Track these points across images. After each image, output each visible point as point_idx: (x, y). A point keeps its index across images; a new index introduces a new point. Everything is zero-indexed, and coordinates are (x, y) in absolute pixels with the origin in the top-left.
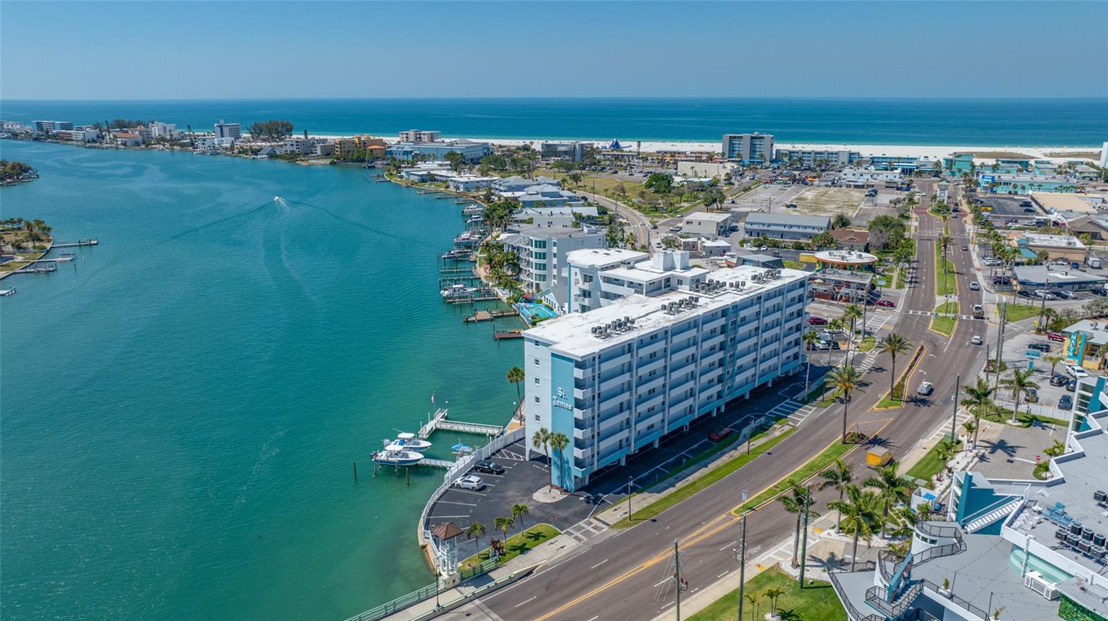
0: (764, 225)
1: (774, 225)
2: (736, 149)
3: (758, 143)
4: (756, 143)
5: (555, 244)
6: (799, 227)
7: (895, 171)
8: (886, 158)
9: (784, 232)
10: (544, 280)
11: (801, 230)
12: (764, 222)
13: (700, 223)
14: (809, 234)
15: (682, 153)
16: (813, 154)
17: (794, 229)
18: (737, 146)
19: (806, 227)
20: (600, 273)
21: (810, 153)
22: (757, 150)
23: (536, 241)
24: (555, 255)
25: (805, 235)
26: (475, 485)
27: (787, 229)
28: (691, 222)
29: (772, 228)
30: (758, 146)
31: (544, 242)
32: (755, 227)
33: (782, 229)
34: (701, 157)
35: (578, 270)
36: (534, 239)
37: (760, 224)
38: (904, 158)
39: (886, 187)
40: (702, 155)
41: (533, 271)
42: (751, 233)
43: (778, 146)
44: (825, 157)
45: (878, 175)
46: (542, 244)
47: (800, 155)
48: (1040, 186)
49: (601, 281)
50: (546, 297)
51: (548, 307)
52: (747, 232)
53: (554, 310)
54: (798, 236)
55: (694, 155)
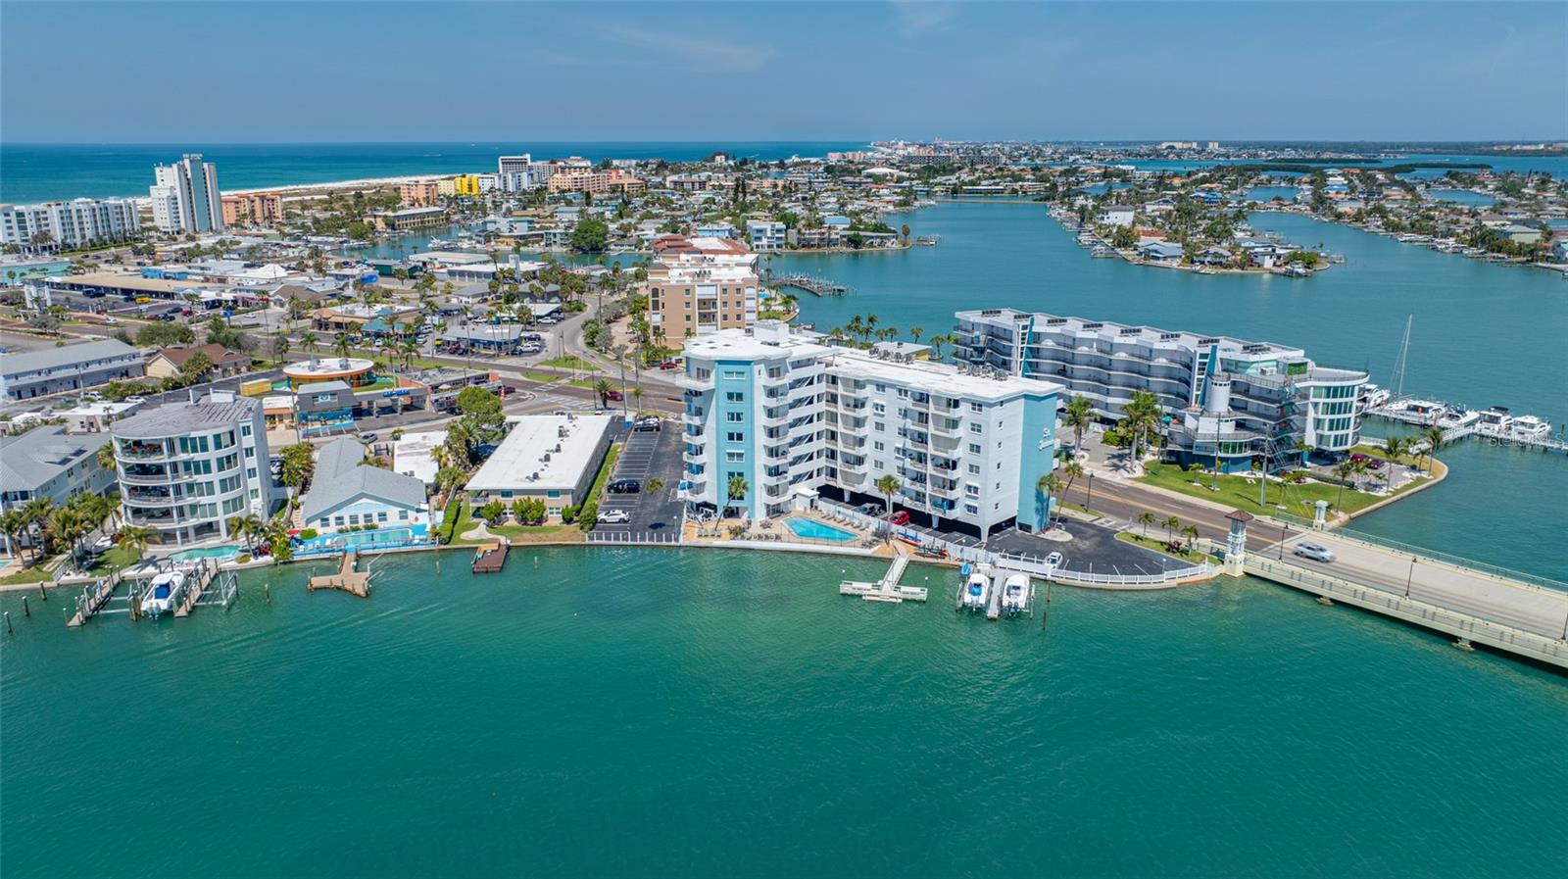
0: (39, 374)
1: (59, 368)
11: (104, 367)
12: (39, 368)
19: (110, 360)
29: (55, 375)
32: (24, 381)
33: (73, 372)
37: (32, 372)
42: (19, 392)
50: (332, 517)
51: (356, 529)
52: (11, 393)
53: (382, 525)
54: (103, 378)
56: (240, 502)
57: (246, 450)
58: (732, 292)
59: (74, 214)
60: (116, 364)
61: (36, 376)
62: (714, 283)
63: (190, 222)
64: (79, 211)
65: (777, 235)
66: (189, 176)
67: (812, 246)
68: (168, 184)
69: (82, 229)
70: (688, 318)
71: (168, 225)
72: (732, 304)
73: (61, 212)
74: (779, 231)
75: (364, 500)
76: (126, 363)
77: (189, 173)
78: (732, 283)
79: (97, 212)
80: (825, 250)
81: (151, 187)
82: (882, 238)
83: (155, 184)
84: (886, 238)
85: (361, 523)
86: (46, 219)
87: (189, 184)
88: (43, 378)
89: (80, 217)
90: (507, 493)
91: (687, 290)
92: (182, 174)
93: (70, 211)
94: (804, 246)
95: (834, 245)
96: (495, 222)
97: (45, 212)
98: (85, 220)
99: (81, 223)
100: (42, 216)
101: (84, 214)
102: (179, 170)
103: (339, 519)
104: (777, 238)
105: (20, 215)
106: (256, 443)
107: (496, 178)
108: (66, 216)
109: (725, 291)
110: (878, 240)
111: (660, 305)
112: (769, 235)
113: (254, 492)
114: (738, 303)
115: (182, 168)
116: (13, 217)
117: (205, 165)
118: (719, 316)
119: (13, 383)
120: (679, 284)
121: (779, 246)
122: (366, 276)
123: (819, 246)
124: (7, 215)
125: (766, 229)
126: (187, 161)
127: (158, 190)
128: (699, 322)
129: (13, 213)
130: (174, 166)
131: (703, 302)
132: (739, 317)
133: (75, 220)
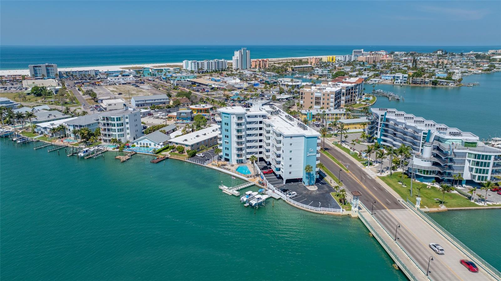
1: (148, 100)
2: (38, 72)
3: (50, 69)
4: (48, 69)
6: (152, 100)
7: (130, 76)
8: (109, 72)
9: (152, 103)
11: (159, 101)
13: (115, 105)
14: (162, 102)
15: (3, 76)
17: (156, 101)
18: (38, 71)
21: (76, 72)
22: (50, 72)
25: (161, 103)
28: (111, 105)
29: (147, 102)
30: (50, 70)
33: (151, 102)
35: (235, 116)
36: (115, 117)
37: (141, 101)
38: (116, 71)
40: (16, 77)
41: (117, 133)
42: (138, 105)
43: (59, 70)
44: (84, 73)
46: (118, 119)
49: (247, 118)
50: (139, 142)
51: (144, 147)
52: (136, 105)
53: (150, 147)
54: (158, 104)
55: (10, 77)
56: (123, 135)
57: (127, 122)
58: (326, 95)
59: (210, 63)
60: (162, 101)
61: (142, 102)
62: (320, 92)
63: (241, 67)
64: (212, 62)
65: (404, 79)
66: (242, 54)
67: (418, 83)
68: (237, 56)
69: (212, 67)
70: (312, 103)
71: (235, 67)
72: (326, 100)
73: (207, 63)
74: (405, 77)
75: (146, 139)
76: (165, 101)
77: (242, 53)
78: (326, 92)
79: (216, 63)
80: (422, 85)
81: (233, 57)
82: (447, 82)
83: (234, 56)
84: (449, 82)
85: (145, 145)
86: (204, 64)
87: (242, 56)
88: (144, 102)
89: (212, 64)
90: (177, 144)
91: (312, 94)
92: (240, 53)
93: (209, 63)
94: (414, 83)
95: (427, 84)
96: (317, 70)
97: (204, 63)
98: (213, 65)
99: (212, 66)
100: (203, 64)
101: (213, 63)
102: (240, 52)
103: (141, 143)
104: (404, 80)
105: (198, 63)
106: (129, 121)
107: (342, 57)
108: (208, 64)
109: (324, 95)
110: (446, 83)
111: (303, 98)
112: (401, 79)
113: (128, 134)
114: (328, 99)
115: (241, 52)
116: (196, 64)
117: (247, 51)
118: (321, 103)
119: (137, 103)
120: (309, 91)
121: (404, 83)
122: (256, 84)
123: (420, 84)
124: (195, 63)
125: (400, 77)
126: (242, 50)
127: (234, 58)
128: (315, 104)
129: (196, 63)
130: (239, 51)
131: (318, 98)
132: (328, 104)
133: (210, 64)
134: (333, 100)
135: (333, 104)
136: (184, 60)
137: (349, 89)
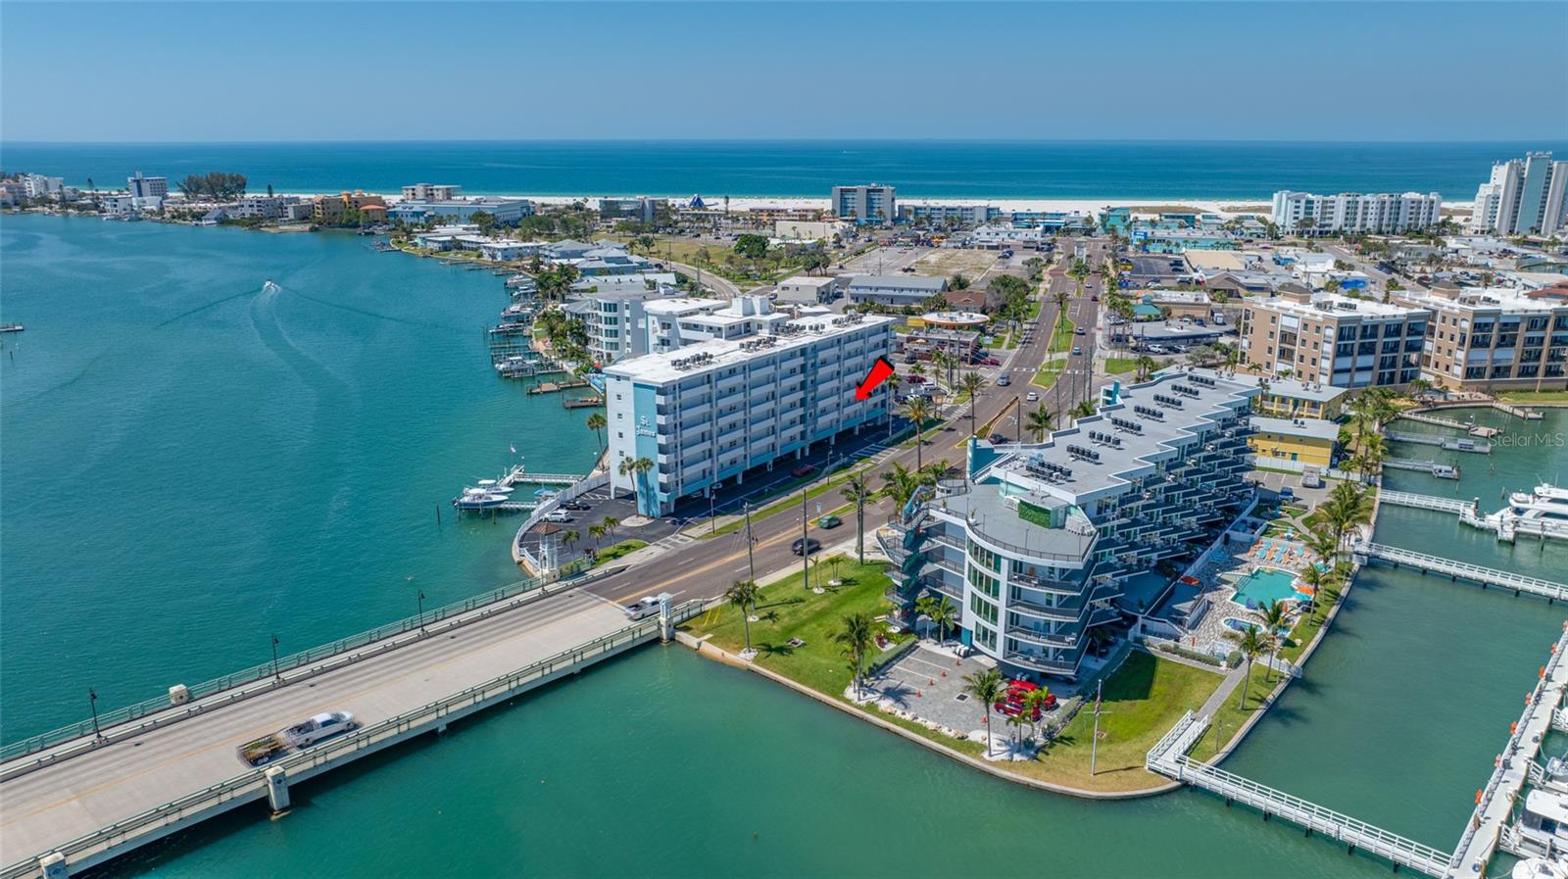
0: (871, 289)
1: (883, 288)
2: (849, 205)
3: (876, 197)
4: (873, 197)
5: (627, 307)
6: (910, 290)
7: (1037, 229)
9: (895, 296)
10: (617, 349)
11: (913, 294)
12: (873, 286)
13: (797, 289)
14: (922, 297)
15: (782, 211)
16: (944, 210)
17: (905, 293)
18: (850, 201)
19: (918, 290)
20: (678, 320)
22: (875, 205)
23: (605, 304)
24: (628, 320)
25: (917, 299)
26: (563, 516)
27: (897, 293)
28: (788, 288)
29: (880, 292)
30: (876, 201)
31: (615, 305)
32: (861, 291)
33: (891, 292)
34: (806, 216)
35: (655, 319)
36: (602, 301)
37: (866, 287)
38: (1050, 214)
39: (1025, 247)
41: (603, 339)
42: (857, 298)
43: (903, 202)
44: (959, 213)
45: (1017, 233)
46: (612, 307)
47: (928, 212)
48: (1195, 242)
49: (680, 328)
52: (853, 298)
54: (910, 301)
55: (797, 213)
56: (615, 346)
57: (626, 318)
58: (1312, 329)
59: (1361, 205)
62: (1296, 315)
63: (1506, 223)
64: (1367, 203)
66: (1525, 175)
68: (1498, 181)
69: (1365, 219)
70: (1270, 350)
71: (1481, 224)
72: (1309, 345)
73: (1349, 202)
77: (1526, 172)
78: (1313, 318)
79: (1387, 205)
81: (1481, 187)
83: (1488, 182)
86: (1333, 207)
87: (1519, 183)
88: (873, 292)
89: (1366, 208)
91: (1274, 318)
92: (1514, 173)
93: (1357, 202)
97: (1334, 202)
98: (1371, 211)
99: (1365, 214)
100: (1329, 205)
101: (1371, 205)
102: (1514, 167)
105: (1310, 202)
106: (631, 315)
108: (1352, 206)
109: (1305, 325)
111: (1250, 330)
114: (1316, 344)
115: (1518, 168)
116: (1303, 204)
117: (1555, 164)
118: (1296, 356)
120: (1267, 309)
122: (1350, 280)
124: (1297, 203)
126: (1529, 159)
127: (1485, 190)
128: (1280, 357)
129: (1303, 201)
130: (1507, 164)
131: (1287, 337)
132: (1314, 361)
133: (1360, 210)
134: (1329, 348)
135: (1326, 364)
136: (1276, 192)
137: (1502, 321)
